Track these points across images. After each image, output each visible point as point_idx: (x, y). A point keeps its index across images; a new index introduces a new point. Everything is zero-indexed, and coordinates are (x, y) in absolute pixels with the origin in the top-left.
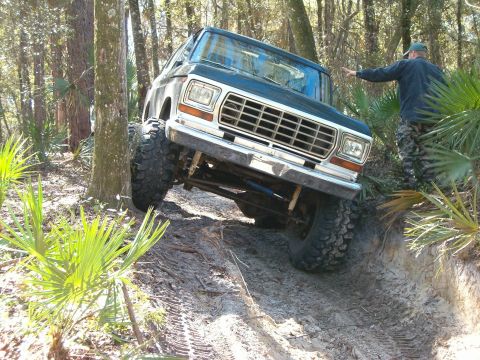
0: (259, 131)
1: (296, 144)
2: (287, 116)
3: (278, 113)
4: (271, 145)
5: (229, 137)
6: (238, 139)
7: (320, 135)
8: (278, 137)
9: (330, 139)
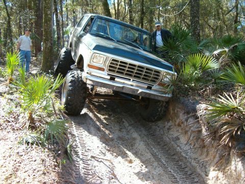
0: (126, 74)
1: (143, 78)
2: (139, 67)
3: (135, 66)
4: (132, 80)
5: (112, 79)
6: (116, 79)
7: (154, 74)
8: (135, 76)
9: (158, 75)
